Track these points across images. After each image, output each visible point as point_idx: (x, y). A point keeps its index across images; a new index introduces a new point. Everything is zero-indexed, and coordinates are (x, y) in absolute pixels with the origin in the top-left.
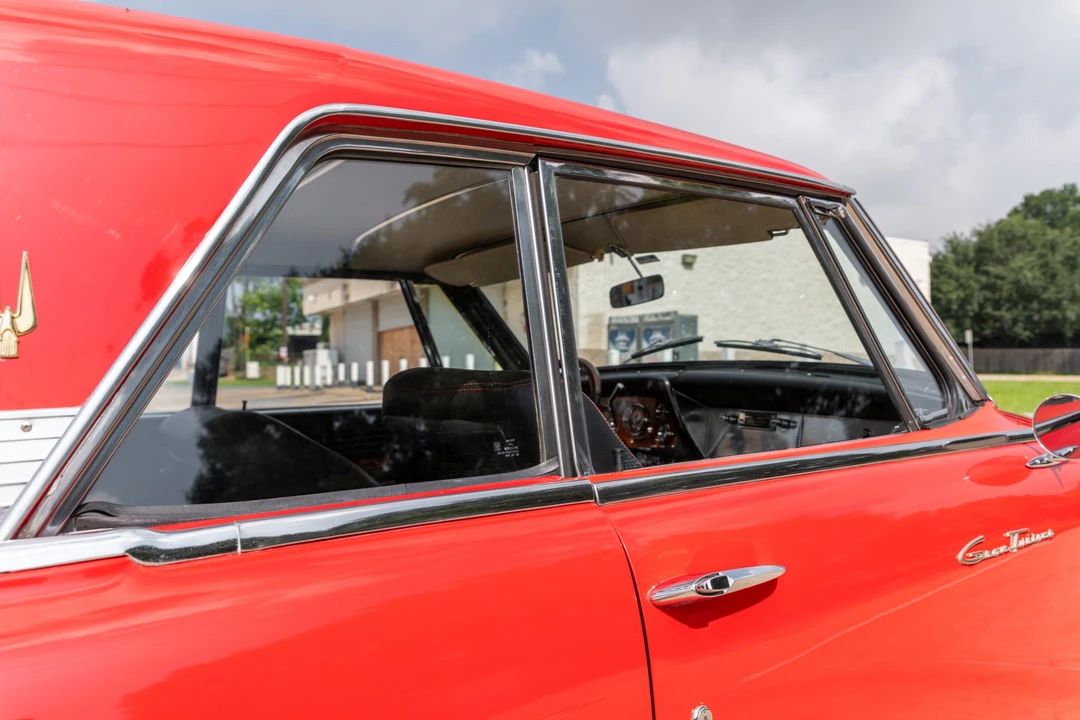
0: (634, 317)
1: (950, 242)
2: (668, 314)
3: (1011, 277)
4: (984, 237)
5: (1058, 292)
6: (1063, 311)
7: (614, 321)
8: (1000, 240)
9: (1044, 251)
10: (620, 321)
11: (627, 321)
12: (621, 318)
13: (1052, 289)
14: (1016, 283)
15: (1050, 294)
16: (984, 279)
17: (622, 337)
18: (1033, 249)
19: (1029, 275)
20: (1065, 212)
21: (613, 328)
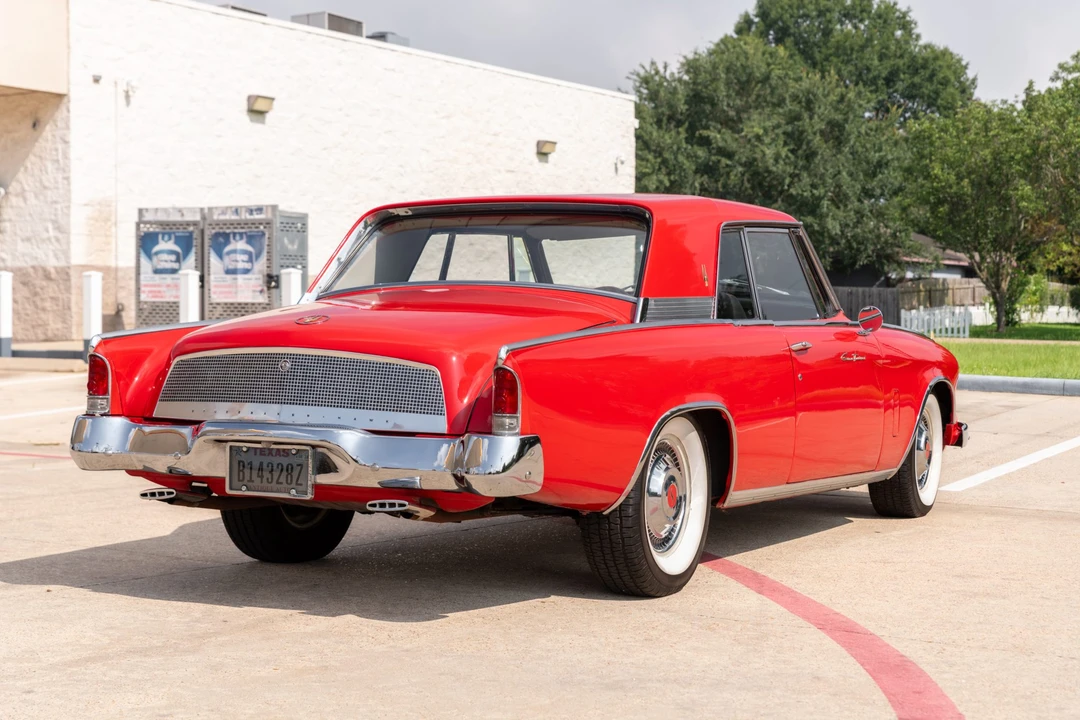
0: (192, 210)
1: (646, 81)
2: (260, 210)
3: (743, 155)
4: (702, 77)
5: (814, 186)
6: (822, 217)
7: (148, 217)
8: (728, 84)
9: (796, 107)
10: (162, 217)
11: (176, 218)
12: (165, 210)
13: (806, 179)
14: (750, 164)
15: (802, 188)
16: (701, 153)
17: (166, 245)
18: (781, 103)
19: (769, 152)
20: (827, 33)
21: (144, 228)
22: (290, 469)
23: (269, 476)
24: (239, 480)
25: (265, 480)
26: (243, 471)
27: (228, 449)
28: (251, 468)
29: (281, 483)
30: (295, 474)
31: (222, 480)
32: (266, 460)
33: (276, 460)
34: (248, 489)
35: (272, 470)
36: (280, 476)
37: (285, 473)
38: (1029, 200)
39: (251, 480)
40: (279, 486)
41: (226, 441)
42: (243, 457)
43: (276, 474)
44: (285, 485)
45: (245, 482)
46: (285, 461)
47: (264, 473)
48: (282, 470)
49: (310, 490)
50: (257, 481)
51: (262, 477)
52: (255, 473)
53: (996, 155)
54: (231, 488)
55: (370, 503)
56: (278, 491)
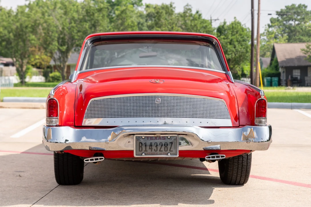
22: (166, 145)
23: (156, 148)
24: (140, 151)
25: (153, 150)
26: (141, 147)
27: (135, 138)
28: (146, 146)
29: (162, 151)
30: (169, 147)
31: (132, 151)
32: (153, 141)
33: (158, 141)
34: (145, 155)
35: (157, 145)
36: (161, 148)
37: (163, 147)
38: (34, 40)
39: (146, 151)
40: (161, 152)
41: (134, 135)
42: (142, 141)
43: (159, 147)
44: (164, 151)
45: (143, 151)
46: (163, 141)
47: (153, 147)
48: (162, 145)
49: (178, 153)
50: (149, 151)
51: (152, 149)
52: (148, 148)
53: (21, 25)
54: (136, 155)
55: (206, 157)
56: (160, 154)
